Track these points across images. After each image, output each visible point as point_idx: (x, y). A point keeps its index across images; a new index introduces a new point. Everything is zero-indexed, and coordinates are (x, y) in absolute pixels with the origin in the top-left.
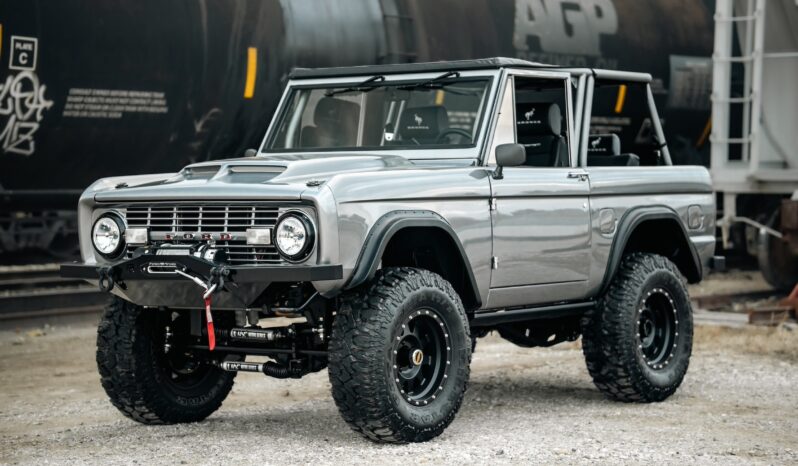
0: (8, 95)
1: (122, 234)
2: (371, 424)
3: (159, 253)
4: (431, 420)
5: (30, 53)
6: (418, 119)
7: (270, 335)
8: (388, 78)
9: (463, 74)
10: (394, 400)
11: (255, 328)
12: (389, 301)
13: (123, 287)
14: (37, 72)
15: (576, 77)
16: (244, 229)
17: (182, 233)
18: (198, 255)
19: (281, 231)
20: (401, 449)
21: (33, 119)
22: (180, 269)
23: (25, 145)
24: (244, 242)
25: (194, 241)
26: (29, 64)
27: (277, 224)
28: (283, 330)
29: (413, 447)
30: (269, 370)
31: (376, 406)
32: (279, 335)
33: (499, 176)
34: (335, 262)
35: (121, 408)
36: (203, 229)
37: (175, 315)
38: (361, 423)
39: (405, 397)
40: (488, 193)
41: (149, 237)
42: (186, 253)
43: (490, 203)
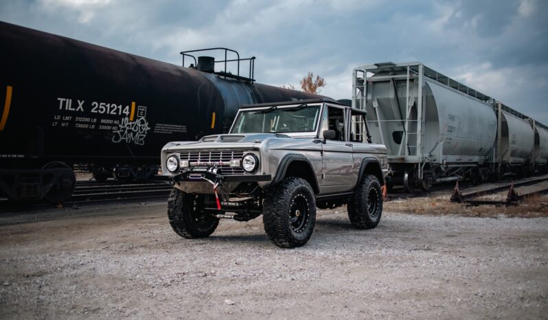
0: (136, 125)
1: (178, 163)
2: (280, 240)
3: (194, 170)
4: (303, 238)
5: (144, 112)
6: (285, 125)
7: (237, 204)
8: (278, 107)
9: (308, 105)
10: (290, 230)
11: (228, 201)
12: (288, 190)
13: (179, 184)
14: (145, 118)
15: (346, 109)
16: (229, 161)
17: (202, 163)
18: (210, 171)
19: (244, 162)
20: (292, 251)
21: (144, 133)
22: (203, 176)
23: (141, 142)
24: (229, 166)
25: (208, 166)
26: (143, 115)
27: (243, 158)
28: (242, 202)
29: (297, 249)
30: (235, 218)
31: (283, 233)
32: (241, 204)
33: (324, 143)
34: (267, 174)
35: (177, 232)
36: (211, 161)
37: (197, 196)
38: (276, 240)
39: (293, 229)
40: (321, 149)
41: (189, 164)
42: (205, 170)
43: (322, 153)
